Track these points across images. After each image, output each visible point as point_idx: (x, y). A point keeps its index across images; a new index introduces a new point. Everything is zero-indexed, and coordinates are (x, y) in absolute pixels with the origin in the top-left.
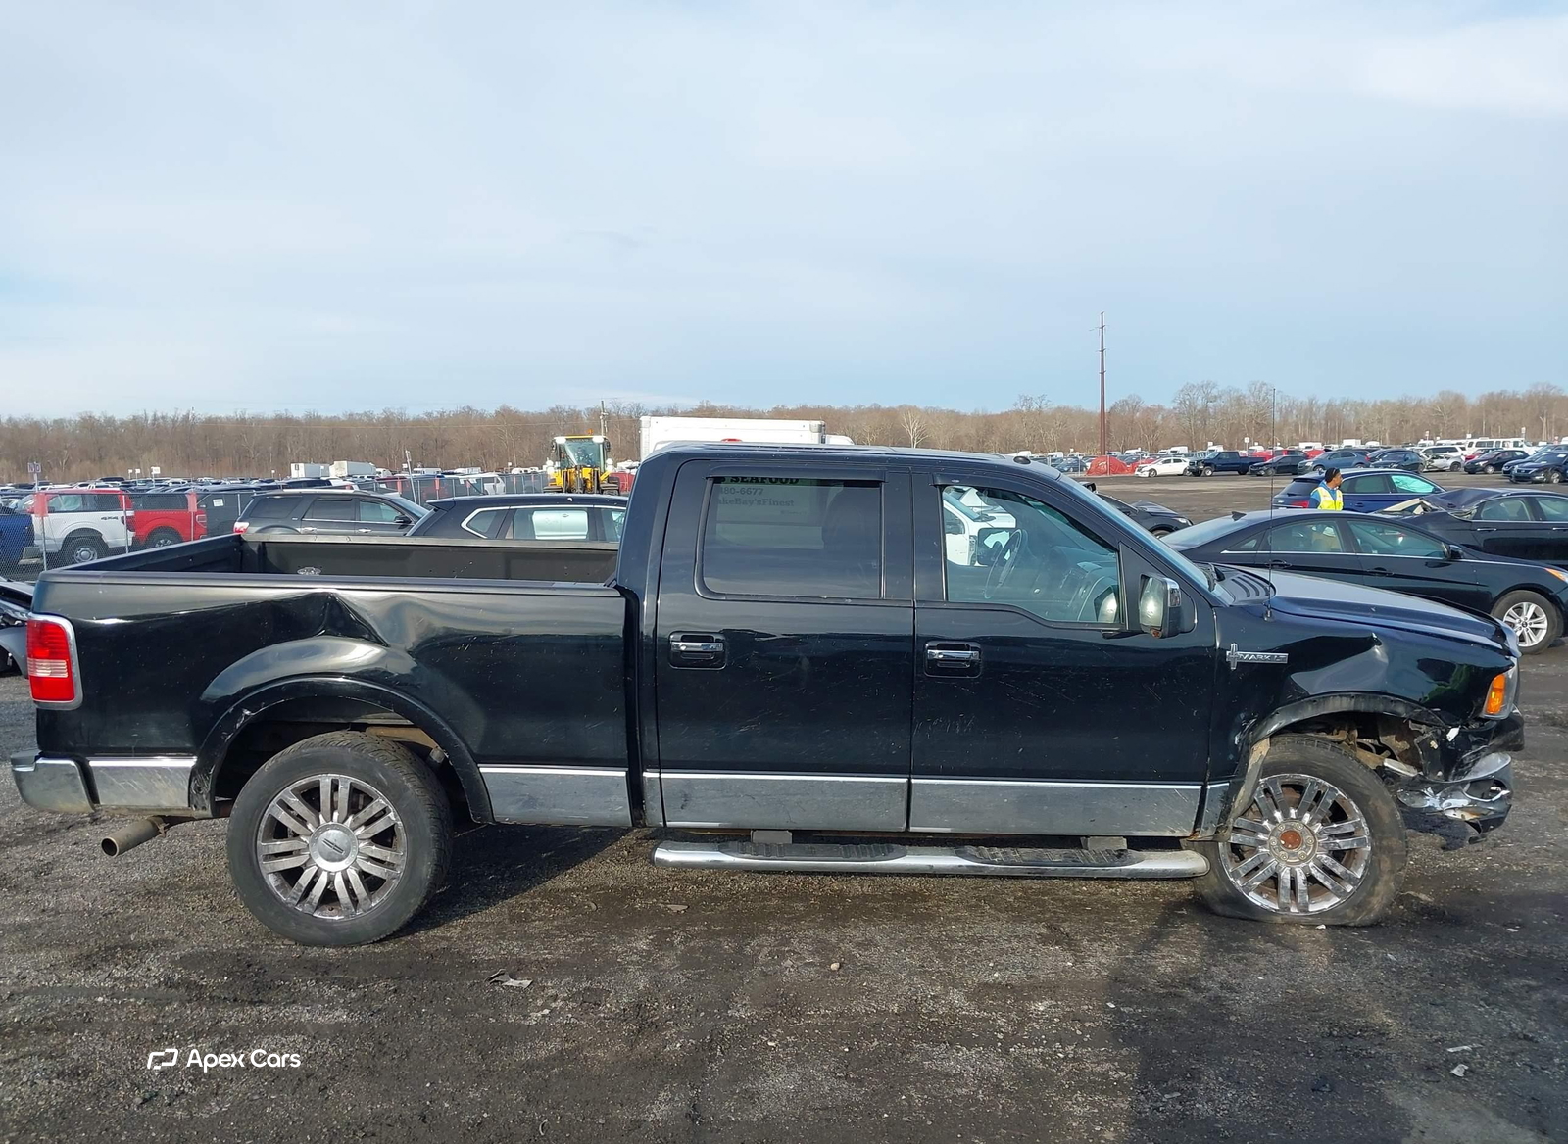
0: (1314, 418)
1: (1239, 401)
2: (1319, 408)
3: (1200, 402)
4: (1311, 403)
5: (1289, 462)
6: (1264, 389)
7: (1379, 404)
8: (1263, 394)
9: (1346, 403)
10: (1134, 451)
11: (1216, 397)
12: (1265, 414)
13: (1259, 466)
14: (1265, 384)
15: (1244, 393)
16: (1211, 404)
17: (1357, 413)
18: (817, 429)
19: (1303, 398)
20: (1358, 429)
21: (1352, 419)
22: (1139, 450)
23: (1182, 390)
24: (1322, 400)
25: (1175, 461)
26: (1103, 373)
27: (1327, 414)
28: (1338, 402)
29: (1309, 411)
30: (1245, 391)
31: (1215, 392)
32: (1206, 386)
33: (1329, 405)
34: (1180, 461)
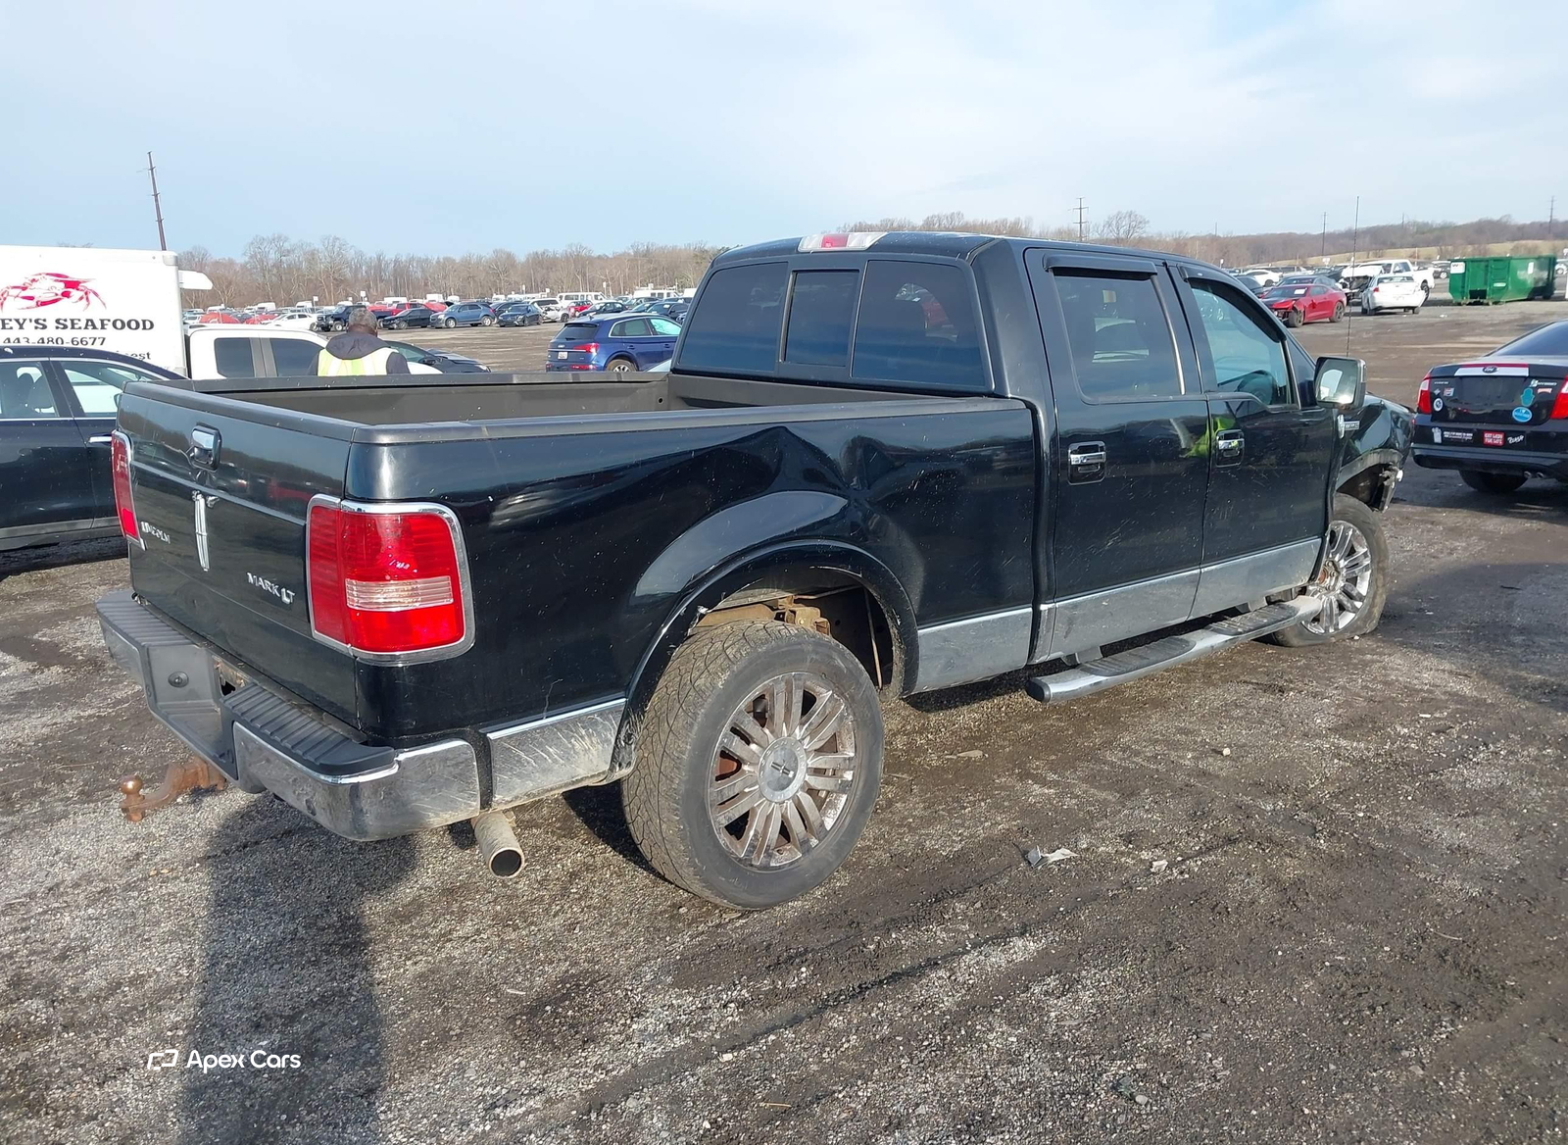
0: (383, 273)
1: (312, 256)
2: (387, 264)
3: (273, 256)
4: (379, 259)
5: (418, 315)
6: (337, 244)
7: (442, 260)
8: (336, 249)
9: (412, 260)
10: (217, 308)
11: (289, 251)
12: (340, 269)
13: (390, 320)
14: (338, 239)
15: (317, 247)
16: (284, 258)
17: (423, 271)
18: (172, 261)
19: (370, 253)
20: (426, 285)
21: (419, 275)
22: (223, 306)
23: (252, 243)
24: (390, 256)
25: (300, 316)
26: (160, 221)
27: (395, 270)
28: (404, 259)
29: (378, 266)
30: (318, 245)
31: (287, 246)
32: (277, 239)
33: (396, 261)
34: (305, 316)
